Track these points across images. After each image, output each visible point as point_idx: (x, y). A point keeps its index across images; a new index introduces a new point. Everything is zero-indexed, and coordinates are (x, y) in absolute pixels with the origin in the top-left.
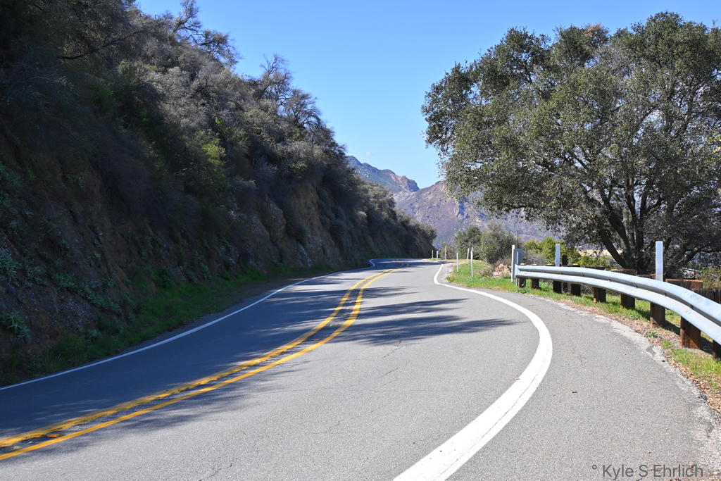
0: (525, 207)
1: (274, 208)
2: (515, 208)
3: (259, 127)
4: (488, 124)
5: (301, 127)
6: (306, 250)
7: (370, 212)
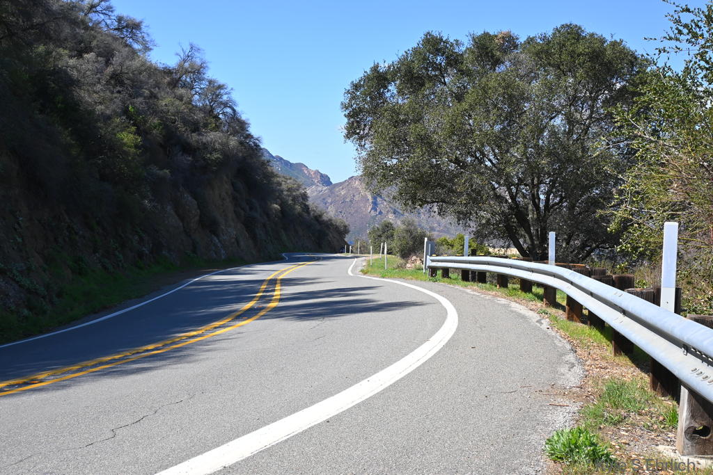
0: (438, 202)
1: (188, 198)
2: (428, 203)
3: (174, 116)
4: (404, 122)
5: (216, 117)
6: (220, 241)
7: (283, 204)
